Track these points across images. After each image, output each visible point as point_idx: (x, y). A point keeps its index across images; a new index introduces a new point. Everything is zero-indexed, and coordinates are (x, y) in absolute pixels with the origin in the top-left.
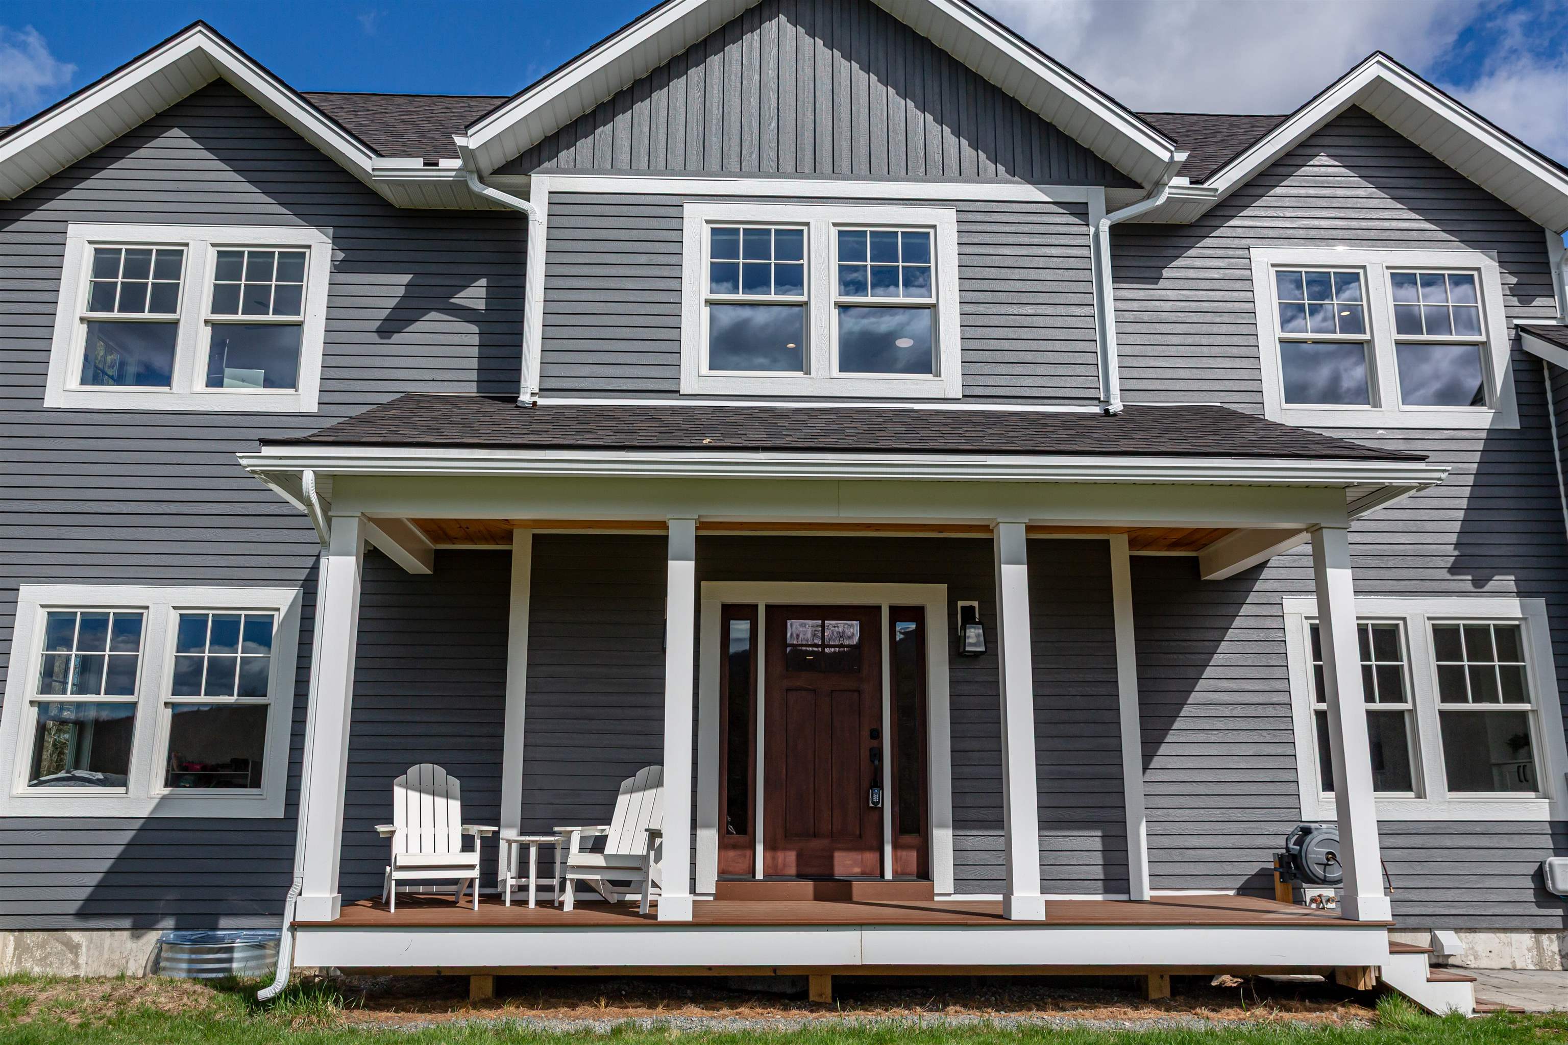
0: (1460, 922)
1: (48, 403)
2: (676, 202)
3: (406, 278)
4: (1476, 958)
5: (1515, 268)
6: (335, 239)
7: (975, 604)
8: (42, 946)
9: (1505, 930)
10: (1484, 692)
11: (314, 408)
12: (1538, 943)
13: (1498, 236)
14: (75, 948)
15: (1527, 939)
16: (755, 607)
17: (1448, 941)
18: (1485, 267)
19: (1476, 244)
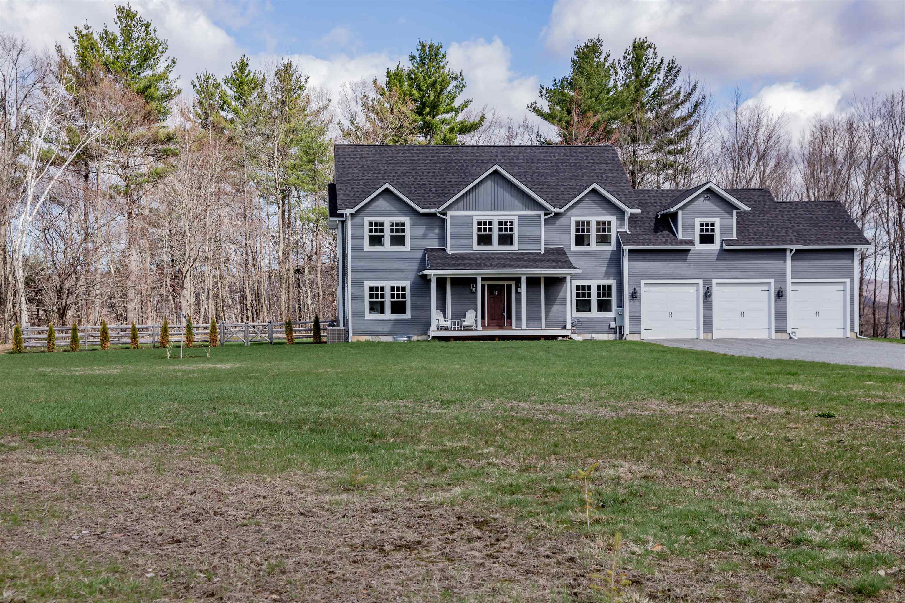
0: (596, 333)
1: (364, 250)
2: (471, 216)
4: (598, 338)
5: (619, 220)
6: (412, 219)
9: (602, 334)
10: (604, 296)
11: (409, 250)
13: (616, 213)
14: (380, 338)
15: (607, 335)
17: (594, 335)
18: (613, 219)
19: (612, 215)
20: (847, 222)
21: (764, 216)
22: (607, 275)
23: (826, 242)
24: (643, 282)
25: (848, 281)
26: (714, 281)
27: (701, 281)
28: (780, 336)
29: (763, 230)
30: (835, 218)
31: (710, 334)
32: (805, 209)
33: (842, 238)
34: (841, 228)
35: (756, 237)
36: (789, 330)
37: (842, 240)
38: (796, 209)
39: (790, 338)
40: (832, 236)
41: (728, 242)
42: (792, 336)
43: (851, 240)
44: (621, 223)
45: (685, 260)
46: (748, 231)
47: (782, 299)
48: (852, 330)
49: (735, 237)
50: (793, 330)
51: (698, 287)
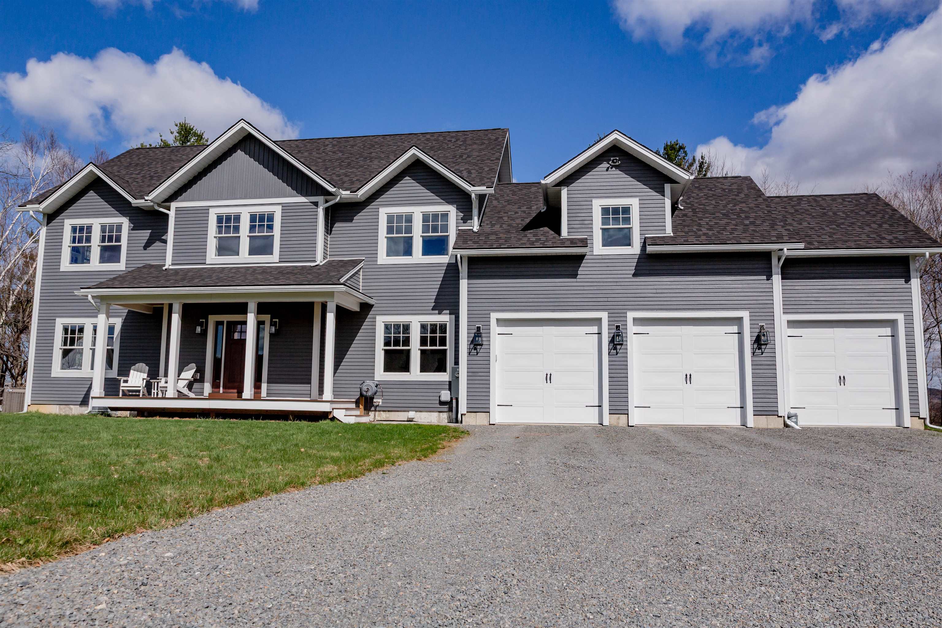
0: (417, 409)
1: (61, 270)
2: (207, 209)
3: (150, 231)
4: (421, 419)
5: (462, 210)
6: (130, 220)
7: (277, 320)
8: (64, 408)
9: (430, 412)
10: (433, 343)
11: (124, 269)
12: (439, 415)
13: (457, 200)
14: (71, 409)
15: (436, 414)
16: (223, 322)
17: (411, 414)
18: (452, 210)
19: (449, 202)
20: (891, 217)
21: (734, 206)
22: (438, 307)
23: (852, 245)
24: (494, 316)
25: (900, 317)
26: (631, 315)
27: (604, 316)
28: (764, 422)
29: (728, 224)
30: (868, 213)
31: (624, 417)
32: (814, 204)
33: (884, 238)
34: (880, 226)
35: (710, 233)
36: (783, 411)
37: (884, 241)
38: (799, 204)
39: (786, 425)
40: (864, 237)
41: (655, 241)
42: (789, 422)
43: (901, 241)
44: (466, 218)
45: (574, 275)
46: (700, 225)
47: (767, 350)
48: (915, 414)
49: (669, 231)
50: (793, 411)
51: (600, 328)
